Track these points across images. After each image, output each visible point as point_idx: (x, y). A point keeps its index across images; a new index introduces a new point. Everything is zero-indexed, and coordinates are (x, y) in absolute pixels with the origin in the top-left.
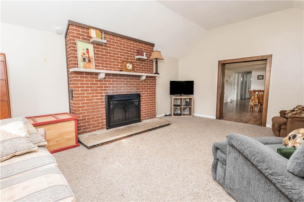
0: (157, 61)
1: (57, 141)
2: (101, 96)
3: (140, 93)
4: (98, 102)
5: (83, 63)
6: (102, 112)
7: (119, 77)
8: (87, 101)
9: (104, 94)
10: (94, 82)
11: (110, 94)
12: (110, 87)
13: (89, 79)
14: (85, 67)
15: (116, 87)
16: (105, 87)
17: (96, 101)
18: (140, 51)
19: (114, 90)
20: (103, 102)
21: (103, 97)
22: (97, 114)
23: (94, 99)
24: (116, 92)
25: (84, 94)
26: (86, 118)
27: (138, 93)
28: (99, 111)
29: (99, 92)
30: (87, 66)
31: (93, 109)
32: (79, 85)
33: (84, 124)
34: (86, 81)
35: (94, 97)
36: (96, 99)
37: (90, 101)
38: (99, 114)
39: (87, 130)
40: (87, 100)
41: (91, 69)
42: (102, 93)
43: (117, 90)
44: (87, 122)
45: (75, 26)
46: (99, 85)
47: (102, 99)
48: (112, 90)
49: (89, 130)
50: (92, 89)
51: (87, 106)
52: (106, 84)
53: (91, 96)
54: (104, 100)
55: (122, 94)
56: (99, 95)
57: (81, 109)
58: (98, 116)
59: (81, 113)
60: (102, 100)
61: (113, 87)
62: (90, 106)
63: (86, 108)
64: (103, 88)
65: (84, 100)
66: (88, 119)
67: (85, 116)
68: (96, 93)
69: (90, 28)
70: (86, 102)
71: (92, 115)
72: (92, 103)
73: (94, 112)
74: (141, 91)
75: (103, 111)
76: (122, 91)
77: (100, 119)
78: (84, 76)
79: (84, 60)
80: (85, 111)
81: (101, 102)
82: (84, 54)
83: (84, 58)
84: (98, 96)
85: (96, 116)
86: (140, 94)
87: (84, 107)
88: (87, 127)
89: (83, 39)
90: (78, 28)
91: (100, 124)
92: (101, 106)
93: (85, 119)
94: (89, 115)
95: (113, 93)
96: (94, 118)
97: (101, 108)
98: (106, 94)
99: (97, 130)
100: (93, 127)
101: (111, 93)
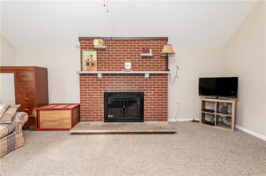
0: (168, 56)
1: (59, 123)
2: (100, 93)
3: (143, 91)
4: (97, 98)
5: (86, 67)
6: (100, 107)
7: (118, 76)
8: (89, 97)
9: (103, 91)
10: (95, 81)
11: (109, 92)
12: (109, 85)
13: (91, 79)
14: (88, 70)
15: (115, 85)
16: (104, 85)
17: (96, 97)
18: (145, 49)
19: (113, 88)
20: (102, 98)
21: (102, 94)
22: (96, 108)
23: (94, 95)
24: (115, 90)
25: (86, 90)
26: (88, 109)
27: (141, 91)
28: (98, 105)
29: (99, 89)
30: (91, 69)
31: (93, 103)
32: (83, 84)
33: (85, 114)
34: (88, 80)
35: (94, 93)
36: (96, 95)
37: (91, 97)
38: (98, 108)
39: (88, 119)
40: (88, 95)
41: (94, 71)
42: (102, 90)
43: (116, 88)
44: (88, 113)
45: (84, 40)
46: (99, 84)
47: (101, 95)
48: (111, 88)
49: (89, 119)
50: (92, 87)
51: (88, 100)
52: (105, 83)
53: (92, 92)
54: (103, 96)
55: (122, 92)
56: (99, 92)
57: (84, 102)
58: (97, 109)
59: (84, 105)
60: (101, 97)
61: (112, 85)
62: (90, 101)
63: (87, 102)
64: (103, 87)
65: (86, 95)
66: (89, 111)
67: (86, 108)
68: (96, 90)
69: (94, 39)
70: (87, 97)
71: (93, 108)
72: (92, 98)
73: (94, 105)
74: (145, 90)
75: (102, 105)
76: (122, 89)
77: (99, 112)
78: (87, 77)
79: (88, 64)
80: (87, 104)
81: (100, 98)
82: (88, 60)
83: (87, 63)
84: (97, 93)
85: (95, 109)
86: (143, 93)
87: (86, 100)
88: (88, 117)
89: (89, 48)
90: (86, 41)
91: (99, 117)
92: (100, 101)
93: (86, 110)
94: (90, 108)
95: (112, 91)
96: (94, 110)
97: (100, 103)
98: (105, 92)
99: (96, 121)
100: (93, 118)
101: (109, 90)
